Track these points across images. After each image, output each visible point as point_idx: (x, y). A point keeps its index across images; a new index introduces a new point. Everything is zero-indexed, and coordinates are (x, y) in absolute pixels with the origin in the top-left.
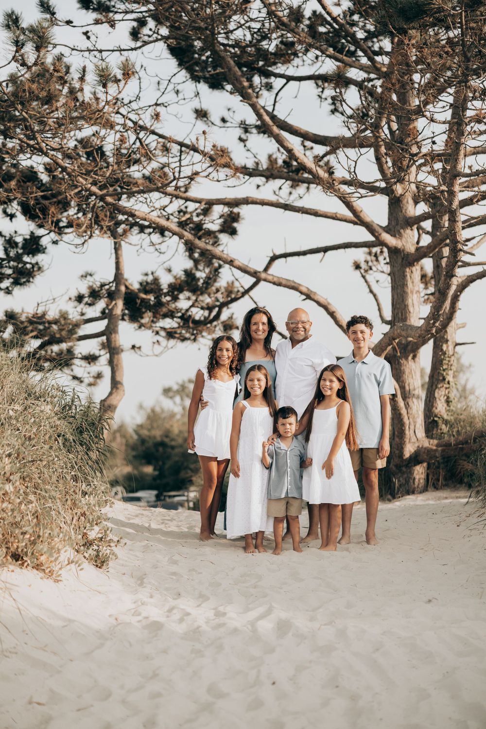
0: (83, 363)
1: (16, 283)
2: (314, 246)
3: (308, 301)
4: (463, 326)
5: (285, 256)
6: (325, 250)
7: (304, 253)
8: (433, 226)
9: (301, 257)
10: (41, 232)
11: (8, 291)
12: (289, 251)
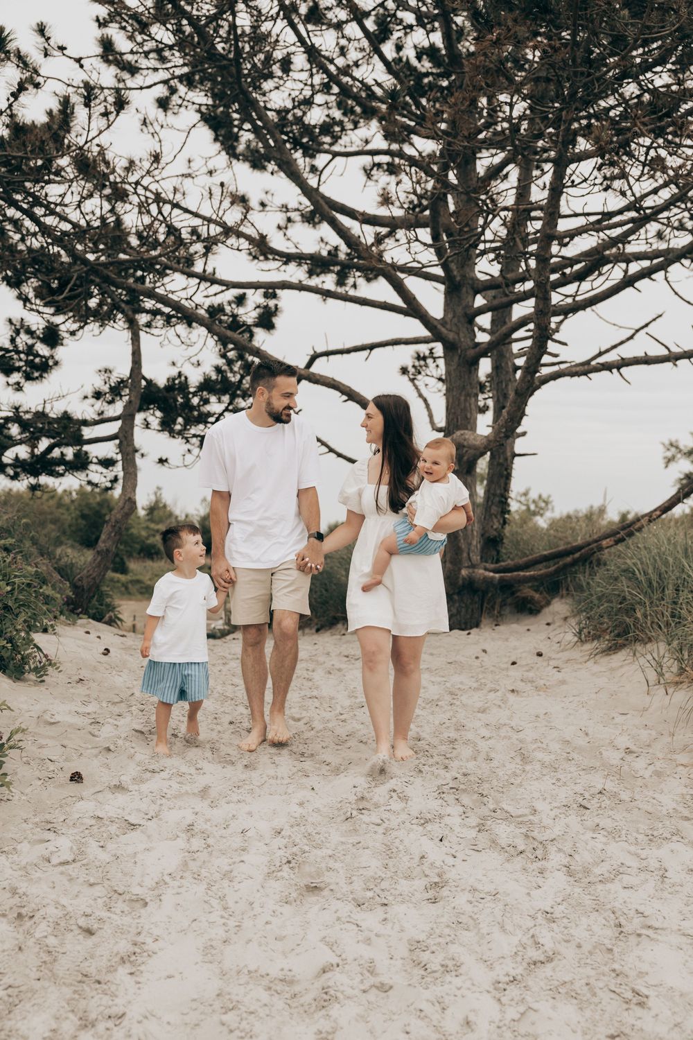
0: (100, 468)
1: (28, 377)
2: (359, 343)
3: (350, 403)
4: (524, 434)
5: (327, 354)
6: (372, 347)
7: (348, 351)
8: (493, 322)
9: (345, 355)
10: (58, 319)
11: (18, 387)
12: (332, 348)
